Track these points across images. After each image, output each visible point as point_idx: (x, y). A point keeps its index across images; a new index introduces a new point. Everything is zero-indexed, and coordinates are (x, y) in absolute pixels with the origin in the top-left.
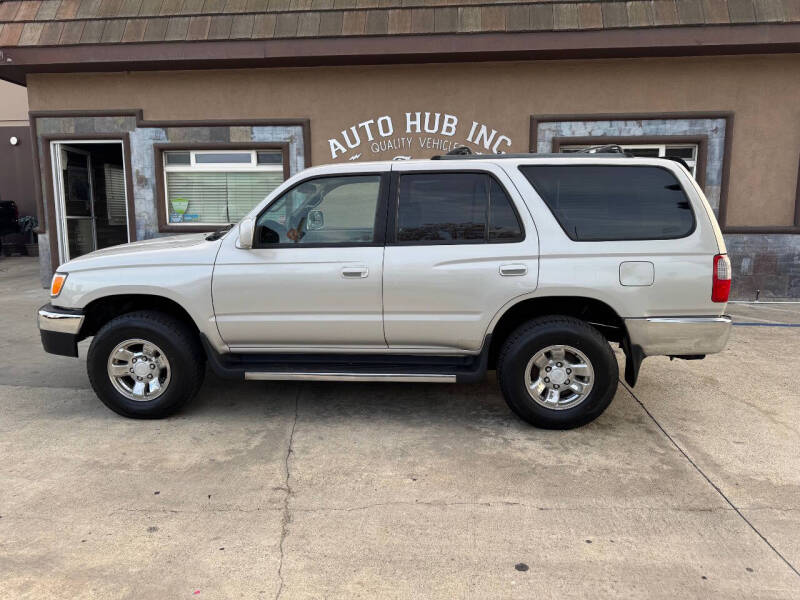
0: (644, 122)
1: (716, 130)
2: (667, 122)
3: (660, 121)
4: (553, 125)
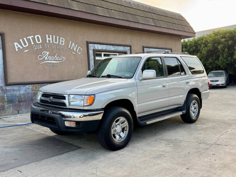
0: (114, 46)
1: (128, 50)
2: (119, 46)
3: (117, 46)
4: (93, 45)
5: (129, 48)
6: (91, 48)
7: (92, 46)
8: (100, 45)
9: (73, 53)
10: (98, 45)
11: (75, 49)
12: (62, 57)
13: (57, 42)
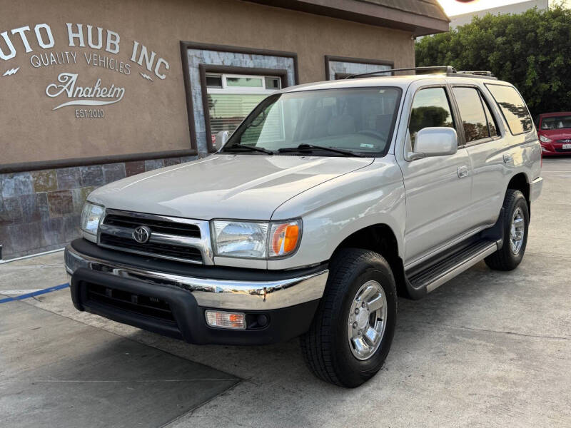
0: (253, 56)
1: (289, 67)
2: (266, 57)
3: (260, 57)
4: (198, 52)
5: (291, 61)
6: (192, 62)
7: (196, 56)
8: (215, 53)
9: (145, 76)
10: (211, 52)
11: (149, 66)
12: (116, 89)
13: (97, 44)
